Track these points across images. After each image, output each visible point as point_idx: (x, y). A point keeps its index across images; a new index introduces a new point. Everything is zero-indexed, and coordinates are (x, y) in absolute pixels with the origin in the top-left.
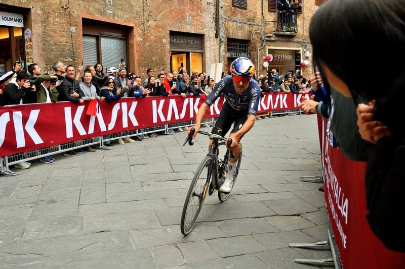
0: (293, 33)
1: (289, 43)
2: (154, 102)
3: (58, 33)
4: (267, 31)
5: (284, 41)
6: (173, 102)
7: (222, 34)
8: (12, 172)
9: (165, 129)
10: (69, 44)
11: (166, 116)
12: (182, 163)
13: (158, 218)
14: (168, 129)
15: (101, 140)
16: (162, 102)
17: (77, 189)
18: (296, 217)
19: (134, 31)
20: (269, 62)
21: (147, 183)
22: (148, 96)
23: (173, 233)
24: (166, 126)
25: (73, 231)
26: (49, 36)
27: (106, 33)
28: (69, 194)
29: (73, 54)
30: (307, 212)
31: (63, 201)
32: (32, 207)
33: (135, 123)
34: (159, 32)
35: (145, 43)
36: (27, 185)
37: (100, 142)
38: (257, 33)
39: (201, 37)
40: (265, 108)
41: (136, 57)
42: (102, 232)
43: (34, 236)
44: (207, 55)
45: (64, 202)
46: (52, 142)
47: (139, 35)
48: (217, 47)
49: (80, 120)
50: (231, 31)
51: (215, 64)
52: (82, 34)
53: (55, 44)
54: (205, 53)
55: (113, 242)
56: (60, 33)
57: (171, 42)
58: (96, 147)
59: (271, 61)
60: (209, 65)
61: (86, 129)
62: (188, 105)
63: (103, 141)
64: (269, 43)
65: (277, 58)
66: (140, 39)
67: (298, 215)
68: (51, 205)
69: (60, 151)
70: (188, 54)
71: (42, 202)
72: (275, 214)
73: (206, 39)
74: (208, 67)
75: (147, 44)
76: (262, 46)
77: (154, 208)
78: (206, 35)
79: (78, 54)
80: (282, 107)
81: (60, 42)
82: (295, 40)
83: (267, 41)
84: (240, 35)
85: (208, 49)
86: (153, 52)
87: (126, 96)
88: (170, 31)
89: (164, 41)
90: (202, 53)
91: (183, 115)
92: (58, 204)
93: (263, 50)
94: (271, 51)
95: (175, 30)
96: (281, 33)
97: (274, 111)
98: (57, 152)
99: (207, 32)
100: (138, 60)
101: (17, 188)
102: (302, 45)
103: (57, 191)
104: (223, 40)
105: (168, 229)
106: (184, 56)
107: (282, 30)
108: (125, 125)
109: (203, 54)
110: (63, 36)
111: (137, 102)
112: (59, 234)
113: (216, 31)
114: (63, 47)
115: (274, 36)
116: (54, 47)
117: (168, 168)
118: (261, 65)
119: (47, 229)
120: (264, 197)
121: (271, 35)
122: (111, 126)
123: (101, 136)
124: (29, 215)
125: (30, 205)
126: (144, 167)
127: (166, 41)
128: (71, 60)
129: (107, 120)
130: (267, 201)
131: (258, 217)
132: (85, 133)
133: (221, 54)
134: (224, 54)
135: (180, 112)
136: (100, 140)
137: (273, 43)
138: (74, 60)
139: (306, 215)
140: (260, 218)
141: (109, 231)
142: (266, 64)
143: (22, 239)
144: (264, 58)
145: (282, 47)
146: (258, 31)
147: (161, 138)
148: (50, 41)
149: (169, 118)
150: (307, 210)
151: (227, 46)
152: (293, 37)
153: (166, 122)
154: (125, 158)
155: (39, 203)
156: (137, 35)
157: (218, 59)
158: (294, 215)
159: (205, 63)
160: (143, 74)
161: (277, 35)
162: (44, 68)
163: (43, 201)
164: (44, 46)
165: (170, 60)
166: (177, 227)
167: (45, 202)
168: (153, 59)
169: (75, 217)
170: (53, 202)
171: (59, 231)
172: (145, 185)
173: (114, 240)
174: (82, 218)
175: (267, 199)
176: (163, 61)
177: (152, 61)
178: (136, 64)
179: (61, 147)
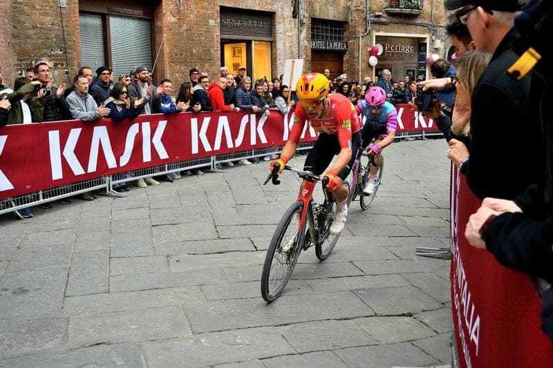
0: (415, 11)
1: (408, 27)
2: (194, 121)
3: (37, 10)
4: (375, 7)
5: (401, 23)
6: (223, 121)
7: (303, 12)
9: (211, 163)
10: (57, 27)
11: (212, 144)
12: (234, 223)
13: (189, 321)
14: (215, 163)
15: (109, 182)
16: (207, 120)
17: (65, 269)
18: (407, 319)
19: (164, 7)
20: (377, 57)
21: (176, 258)
23: (209, 345)
24: (212, 158)
25: (50, 345)
26: (24, 13)
27: (117, 9)
28: (51, 278)
29: (64, 43)
30: (423, 311)
31: (39, 289)
33: (163, 154)
34: (203, 8)
35: (180, 26)
37: (106, 185)
38: (358, 10)
39: (270, 16)
41: (167, 49)
42: (97, 345)
44: (280, 45)
45: (41, 291)
46: (28, 187)
47: (171, 13)
48: (295, 32)
49: (74, 152)
50: (317, 6)
51: (292, 60)
52: (77, 10)
53: (34, 27)
54: (275, 42)
55: (114, 363)
56: (41, 10)
57: (222, 25)
58: (102, 192)
59: (379, 54)
60: (282, 61)
61: (85, 164)
62: (248, 126)
63: (112, 183)
64: (377, 27)
65: (389, 49)
66: (173, 20)
67: (410, 315)
68: (20, 297)
69: (42, 201)
70: (249, 43)
71: (4, 292)
72: (373, 314)
73: (278, 19)
74: (281, 64)
75: (185, 28)
76: (366, 30)
77: (183, 302)
78: (279, 14)
79: (72, 43)
81: (42, 24)
82: (419, 21)
83: (374, 23)
84: (331, 14)
85: (281, 36)
86: (193, 40)
87: (148, 112)
88: (221, 6)
89: (212, 22)
90: (272, 42)
91: (239, 142)
92: (31, 295)
93: (368, 37)
94: (379, 39)
95: (228, 5)
96: (397, 10)
98: (36, 203)
99: (280, 10)
100: (170, 52)
102: (430, 30)
103: (32, 272)
104: (305, 21)
105: (203, 340)
106: (243, 46)
107: (398, 6)
108: (147, 157)
109: (272, 44)
110: (46, 14)
111: (166, 122)
112: (27, 350)
113: (294, 8)
114: (46, 32)
115: (385, 15)
116: (31, 32)
117: (210, 232)
118: (363, 61)
119: (8, 340)
120: (357, 283)
121: (381, 14)
122: (125, 160)
123: (109, 176)
126: (173, 229)
127: (214, 22)
128: (61, 53)
129: (118, 150)
130: (362, 290)
132: (83, 172)
133: (301, 43)
134: (306, 43)
135: (234, 136)
136: (107, 182)
137: (384, 27)
138: (65, 53)
139: (422, 316)
140: (349, 319)
141: (109, 344)
142: (373, 61)
144: (369, 49)
145: (398, 32)
146: (361, 7)
148: (24, 22)
149: (217, 146)
150: (423, 307)
151: (310, 30)
152: (415, 16)
153: (213, 153)
154: (144, 212)
156: (169, 13)
157: (296, 52)
158: (403, 315)
159: (275, 58)
160: (177, 75)
161: (390, 14)
162: (15, 65)
163: (6, 290)
164: (15, 30)
165: (219, 52)
166: (217, 336)
167: (9, 293)
168: (194, 51)
169: (57, 318)
170: (23, 291)
171: (28, 344)
172: (173, 260)
173: (115, 359)
174: (68, 320)
175: (362, 286)
176: (210, 54)
177: (192, 55)
178: (167, 59)
179: (43, 194)
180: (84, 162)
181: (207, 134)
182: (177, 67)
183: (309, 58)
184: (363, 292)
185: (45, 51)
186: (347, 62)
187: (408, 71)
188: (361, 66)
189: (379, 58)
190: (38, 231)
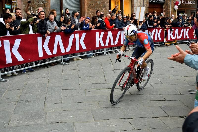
2: (97, 34)
6: (110, 34)
8: (4, 79)
9: (104, 51)
11: (105, 43)
12: (113, 77)
13: (93, 115)
14: (106, 51)
15: (62, 58)
16: (103, 33)
17: (44, 93)
18: (181, 119)
20: (178, 6)
21: (89, 91)
22: (93, 29)
23: (100, 125)
24: (105, 49)
25: (40, 122)
28: (39, 97)
32: (15, 104)
33: (84, 47)
36: (13, 89)
37: (60, 60)
40: (173, 38)
41: (86, 2)
42: (57, 122)
43: (16, 124)
44: (135, 0)
45: (35, 102)
46: (29, 60)
49: (48, 46)
51: (140, 7)
55: (64, 130)
58: (58, 63)
59: (179, 4)
60: (136, 8)
61: (52, 51)
62: (120, 35)
63: (63, 59)
65: (184, 2)
67: (183, 117)
68: (28, 103)
69: (34, 66)
72: (167, 116)
77: (91, 108)
80: (185, 37)
91: (116, 42)
92: (32, 103)
97: (179, 40)
98: (32, 66)
100: (88, 3)
101: (7, 91)
103: (32, 94)
105: (98, 123)
106: (119, 1)
108: (78, 48)
111: (85, 33)
112: (31, 123)
117: (102, 81)
118: (172, 8)
119: (24, 119)
120: (162, 103)
122: (68, 50)
123: (62, 56)
124: (13, 110)
125: (15, 103)
126: (88, 79)
128: (42, 4)
129: (66, 45)
130: (164, 106)
131: (156, 117)
132: (51, 54)
135: (114, 40)
136: (61, 58)
138: (44, 4)
140: (157, 117)
141: (62, 122)
142: (176, 7)
143: (9, 126)
144: (175, 2)
147: (101, 57)
149: (107, 44)
153: (105, 47)
154: (76, 71)
155: (20, 102)
157: (142, 3)
158: (180, 117)
160: (91, 13)
162: (24, 9)
163: (22, 100)
165: (109, 3)
166: (104, 121)
167: (23, 102)
168: (98, 3)
169: (42, 112)
170: (29, 101)
171: (31, 121)
172: (87, 91)
173: (64, 128)
174: (46, 113)
175: (164, 105)
176: (105, 4)
177: (97, 4)
178: (86, 6)
179: (35, 63)
180: (52, 50)
181: (103, 39)
182: (91, 10)
183: (148, 6)
184: (164, 107)
185: (36, 3)
186: (165, 8)
187: (192, 12)
188: (171, 10)
189: (179, 6)
190: (34, 78)
